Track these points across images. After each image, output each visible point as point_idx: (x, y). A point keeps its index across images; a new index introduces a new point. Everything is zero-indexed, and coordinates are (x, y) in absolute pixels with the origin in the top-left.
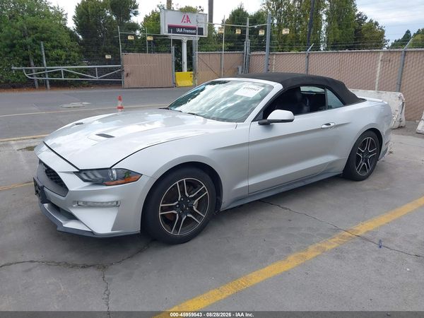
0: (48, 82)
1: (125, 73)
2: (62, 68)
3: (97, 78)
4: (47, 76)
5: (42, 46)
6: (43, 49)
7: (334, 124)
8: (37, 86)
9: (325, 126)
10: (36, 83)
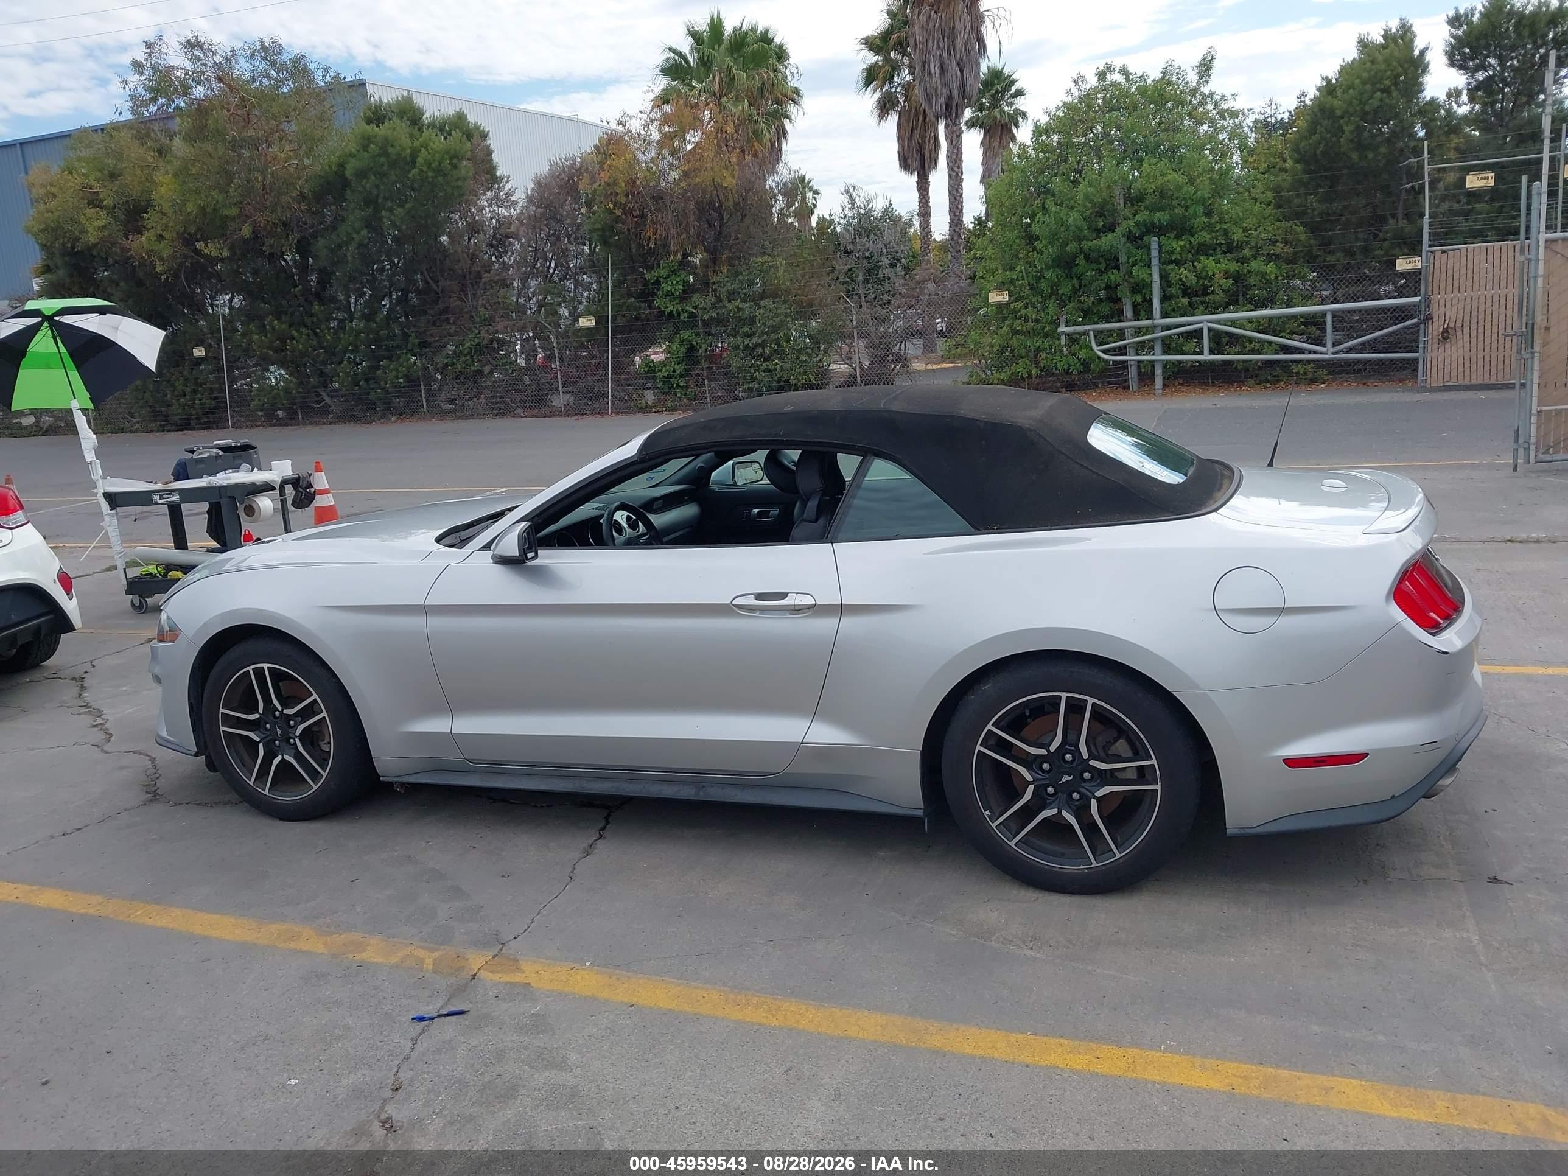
0: (1158, 371)
1: (1435, 329)
2: (1205, 321)
3: (1327, 352)
4: (1158, 348)
5: (1155, 253)
6: (1155, 261)
7: (808, 601)
8: (1133, 382)
9: (753, 602)
10: (1133, 372)
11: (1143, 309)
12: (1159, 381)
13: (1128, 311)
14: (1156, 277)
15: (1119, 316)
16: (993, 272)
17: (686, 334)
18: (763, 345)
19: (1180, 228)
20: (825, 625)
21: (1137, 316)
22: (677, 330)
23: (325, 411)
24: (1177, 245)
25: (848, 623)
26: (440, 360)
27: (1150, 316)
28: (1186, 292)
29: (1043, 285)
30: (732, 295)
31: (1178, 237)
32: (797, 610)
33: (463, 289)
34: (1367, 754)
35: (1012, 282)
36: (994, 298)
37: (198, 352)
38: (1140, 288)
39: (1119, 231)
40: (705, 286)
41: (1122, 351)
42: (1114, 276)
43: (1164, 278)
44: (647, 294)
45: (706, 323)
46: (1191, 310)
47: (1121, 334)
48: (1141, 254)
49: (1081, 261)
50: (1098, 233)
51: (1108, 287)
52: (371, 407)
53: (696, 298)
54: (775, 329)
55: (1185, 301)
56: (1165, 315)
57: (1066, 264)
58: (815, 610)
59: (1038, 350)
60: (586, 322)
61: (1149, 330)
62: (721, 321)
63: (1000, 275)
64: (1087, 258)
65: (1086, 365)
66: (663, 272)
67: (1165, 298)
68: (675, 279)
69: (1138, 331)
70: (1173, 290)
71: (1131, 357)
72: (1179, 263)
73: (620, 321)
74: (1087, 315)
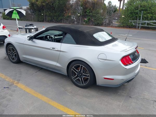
2: (147, 22)
5: (142, 13)
6: (142, 14)
7: (57, 49)
8: (137, 28)
9: (52, 48)
10: (137, 27)
11: (140, 19)
12: (140, 28)
13: (138, 19)
14: (142, 16)
15: (137, 20)
16: (123, 13)
17: (89, 17)
18: (97, 19)
19: (146, 10)
20: (59, 52)
21: (139, 20)
22: (88, 16)
23: (53, 21)
24: (145, 12)
25: (61, 53)
26: (64, 17)
27: (140, 20)
28: (145, 18)
29: (129, 16)
30: (94, 13)
31: (145, 11)
32: (56, 50)
33: (68, 10)
34: (114, 79)
35: (125, 15)
36: (123, 16)
37: (42, 14)
38: (140, 17)
39: (138, 10)
40: (92, 12)
41: (136, 24)
42: (137, 15)
43: (143, 16)
44: (85, 12)
45: (91, 16)
46: (145, 20)
47: (137, 22)
48: (140, 13)
49: (133, 13)
50: (136, 10)
51: (136, 16)
52: (58, 22)
53: (91, 13)
54: (98, 17)
55: (145, 19)
56: (142, 20)
57: (131, 13)
58: (58, 51)
59: (127, 23)
60: (79, 15)
61: (140, 22)
62: (93, 16)
63: (124, 14)
64: (134, 13)
65: (132, 25)
66: (87, 10)
67: (142, 18)
68: (89, 11)
69: (139, 22)
70: (143, 17)
71: (137, 25)
72: (145, 14)
73: (82, 15)
74: (133, 19)
